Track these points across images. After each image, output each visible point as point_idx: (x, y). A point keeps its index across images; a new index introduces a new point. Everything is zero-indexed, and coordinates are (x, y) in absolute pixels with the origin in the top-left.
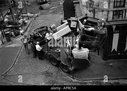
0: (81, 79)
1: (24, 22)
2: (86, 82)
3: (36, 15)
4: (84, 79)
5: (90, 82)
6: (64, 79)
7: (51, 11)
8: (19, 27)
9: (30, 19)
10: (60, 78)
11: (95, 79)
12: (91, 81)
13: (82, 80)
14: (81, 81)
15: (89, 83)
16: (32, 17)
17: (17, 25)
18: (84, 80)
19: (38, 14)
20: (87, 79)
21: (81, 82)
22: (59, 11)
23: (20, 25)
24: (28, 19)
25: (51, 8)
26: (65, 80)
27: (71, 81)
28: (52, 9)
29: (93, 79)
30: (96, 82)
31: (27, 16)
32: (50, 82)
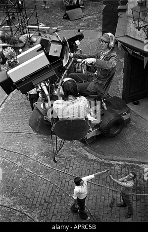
0: (103, 156)
1: (30, 40)
2: (112, 162)
3: (55, 28)
4: (110, 157)
5: (119, 165)
6: (74, 151)
7: (84, 24)
8: (20, 48)
9: (42, 35)
10: (67, 148)
11: (130, 159)
12: (121, 163)
13: (106, 159)
14: (103, 160)
15: (117, 166)
16: (47, 32)
17: (16, 44)
18: (108, 159)
19: (59, 27)
20: (115, 157)
21: (103, 162)
22: (97, 25)
23: (21, 45)
24: (40, 35)
25: (85, 18)
26: (75, 154)
27: (84, 158)
28: (85, 20)
29: (126, 159)
30: (130, 165)
31: (38, 30)
32: (49, 153)
